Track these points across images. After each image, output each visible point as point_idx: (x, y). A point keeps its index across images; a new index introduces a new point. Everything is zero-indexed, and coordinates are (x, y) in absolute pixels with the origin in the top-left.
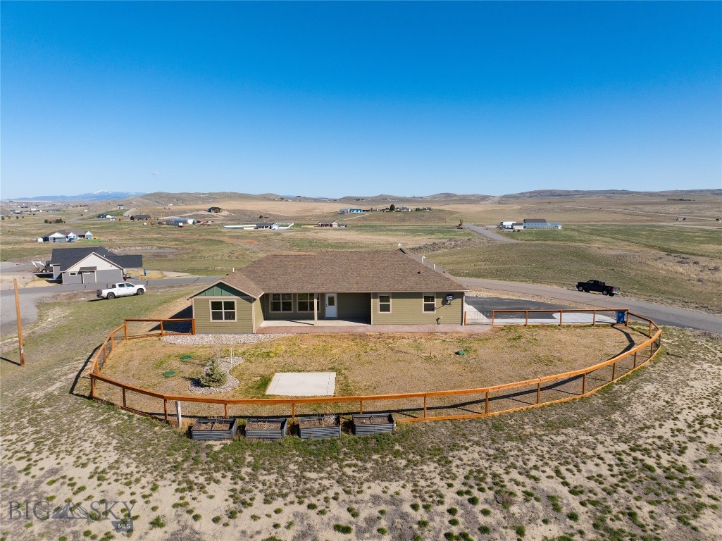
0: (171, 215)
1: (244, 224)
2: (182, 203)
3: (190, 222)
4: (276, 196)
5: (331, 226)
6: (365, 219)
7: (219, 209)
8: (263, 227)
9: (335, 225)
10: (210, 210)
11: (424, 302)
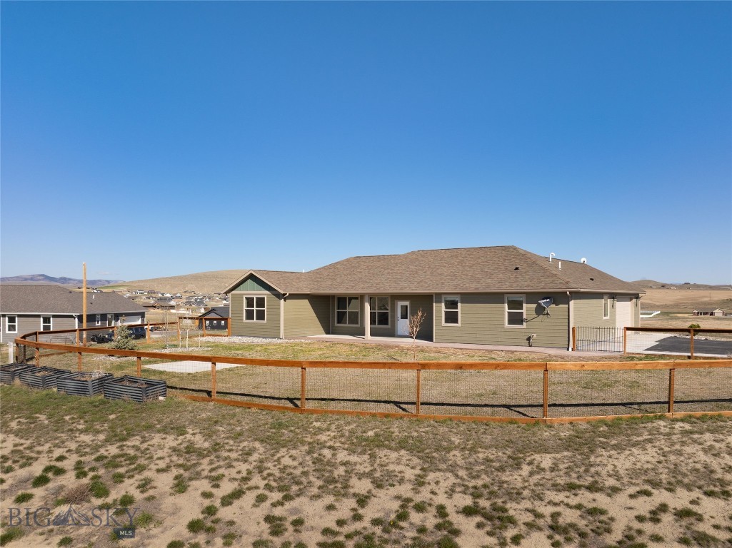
5: (712, 314)
9: (718, 313)
11: (507, 310)
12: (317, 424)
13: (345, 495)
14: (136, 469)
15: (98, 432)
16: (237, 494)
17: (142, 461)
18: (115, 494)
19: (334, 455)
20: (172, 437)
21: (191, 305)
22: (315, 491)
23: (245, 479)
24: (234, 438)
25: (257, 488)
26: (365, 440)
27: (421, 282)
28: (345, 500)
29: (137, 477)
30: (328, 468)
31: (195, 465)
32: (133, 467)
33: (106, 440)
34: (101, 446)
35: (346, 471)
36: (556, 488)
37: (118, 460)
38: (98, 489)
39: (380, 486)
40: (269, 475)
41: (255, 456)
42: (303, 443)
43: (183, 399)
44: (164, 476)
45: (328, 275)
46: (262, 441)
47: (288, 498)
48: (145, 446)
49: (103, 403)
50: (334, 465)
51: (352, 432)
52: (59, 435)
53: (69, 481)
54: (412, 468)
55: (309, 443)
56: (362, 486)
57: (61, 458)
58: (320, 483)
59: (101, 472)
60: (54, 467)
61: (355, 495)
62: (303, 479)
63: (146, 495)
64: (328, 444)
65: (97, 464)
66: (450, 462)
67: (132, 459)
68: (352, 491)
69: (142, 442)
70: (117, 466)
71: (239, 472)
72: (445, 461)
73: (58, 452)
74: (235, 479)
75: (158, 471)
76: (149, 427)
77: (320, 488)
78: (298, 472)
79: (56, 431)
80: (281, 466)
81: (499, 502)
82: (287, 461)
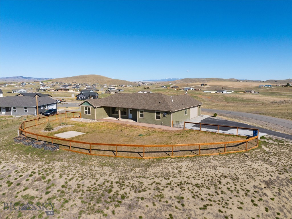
0: (187, 87)
1: (211, 91)
2: (195, 82)
3: (192, 89)
4: (235, 79)
5: (251, 92)
6: (270, 90)
7: (206, 85)
8: (219, 92)
9: (253, 92)
10: (202, 85)
11: (156, 115)
12: (93, 159)
13: (94, 179)
14: (51, 172)
15: (43, 161)
16: (72, 178)
17: (53, 170)
18: (47, 179)
19: (94, 168)
20: (59, 163)
21: (75, 88)
22: (88, 177)
23: (74, 175)
24: (74, 163)
25: (77, 177)
26: (102, 164)
27: (134, 104)
28: (94, 180)
29: (52, 174)
30: (92, 172)
31: (64, 171)
32: (51, 171)
33: (45, 164)
34: (44, 166)
35: (96, 173)
36: (137, 177)
37: (47, 169)
38: (43, 178)
39: (101, 176)
40: (80, 173)
41: (78, 168)
42: (88, 164)
43: (63, 150)
44: (57, 173)
45: (109, 100)
46: (80, 164)
47: (82, 179)
48: (53, 165)
49: (44, 151)
50: (94, 171)
51: (100, 161)
52: (34, 162)
53: (37, 175)
54: (110, 171)
55: (90, 165)
56: (98, 176)
57: (35, 169)
58: (90, 175)
59: (44, 173)
60: (33, 172)
61: (96, 179)
62: (87, 175)
63: (53, 179)
64: (94, 165)
65: (43, 171)
66: (118, 170)
67: (51, 169)
68: (96, 177)
69: (53, 164)
70: (47, 171)
71: (73, 173)
72: (117, 169)
73: (34, 167)
74: (72, 175)
75: (56, 172)
76: (55, 160)
77: (89, 177)
78: (86, 173)
79: (33, 161)
80: (82, 171)
81: (124, 180)
82: (84, 170)
